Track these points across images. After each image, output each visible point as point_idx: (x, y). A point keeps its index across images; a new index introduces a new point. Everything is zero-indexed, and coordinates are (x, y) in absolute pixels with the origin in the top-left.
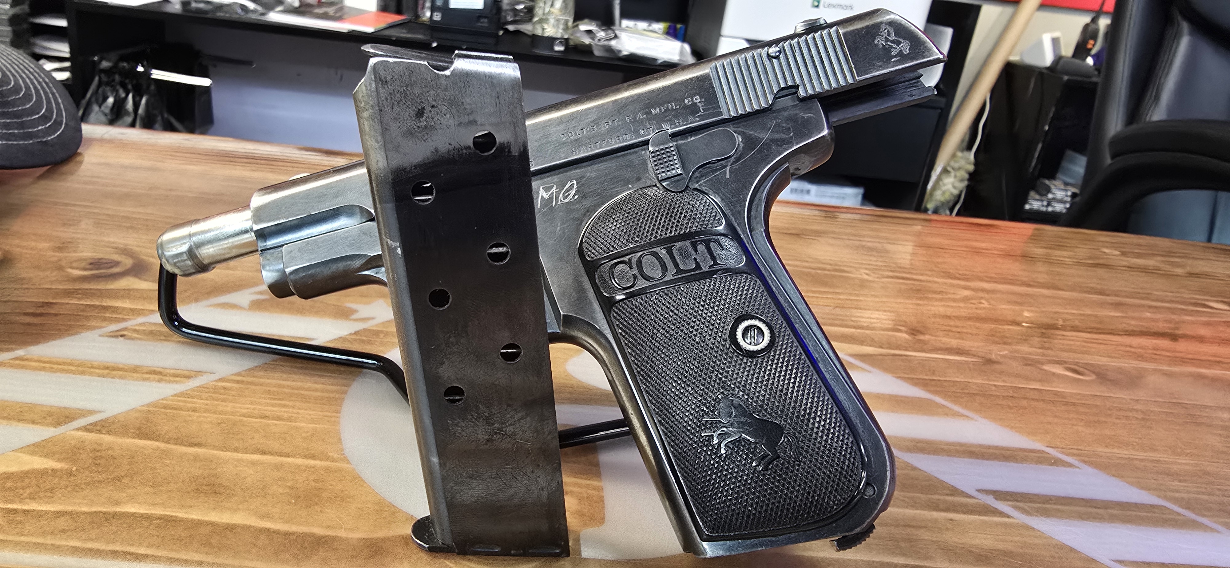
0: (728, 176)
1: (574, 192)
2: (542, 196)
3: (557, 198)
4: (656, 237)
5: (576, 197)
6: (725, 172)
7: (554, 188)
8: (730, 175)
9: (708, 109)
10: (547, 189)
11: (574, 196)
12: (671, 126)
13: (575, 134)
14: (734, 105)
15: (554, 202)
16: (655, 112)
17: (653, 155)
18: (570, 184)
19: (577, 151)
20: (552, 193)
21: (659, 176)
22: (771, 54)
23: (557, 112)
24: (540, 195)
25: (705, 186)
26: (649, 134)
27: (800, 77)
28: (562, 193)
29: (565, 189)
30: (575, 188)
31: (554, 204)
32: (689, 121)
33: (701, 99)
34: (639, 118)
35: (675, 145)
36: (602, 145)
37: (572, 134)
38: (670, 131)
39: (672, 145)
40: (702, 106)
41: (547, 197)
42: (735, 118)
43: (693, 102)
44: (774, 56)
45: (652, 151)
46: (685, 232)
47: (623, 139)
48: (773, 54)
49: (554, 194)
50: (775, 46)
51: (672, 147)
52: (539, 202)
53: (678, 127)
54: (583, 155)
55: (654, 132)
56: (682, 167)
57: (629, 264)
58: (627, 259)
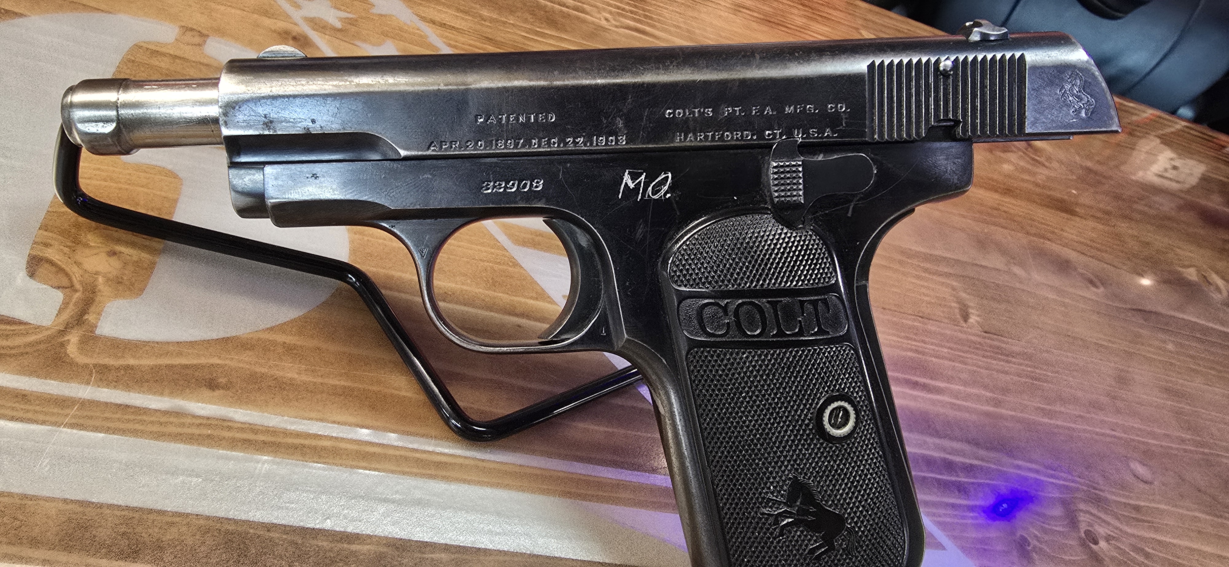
0: (849, 215)
1: (666, 188)
2: (626, 183)
3: (645, 190)
4: (762, 285)
5: (668, 195)
6: (848, 208)
7: (643, 177)
8: (852, 215)
9: (853, 125)
10: (634, 177)
11: (665, 194)
12: (803, 134)
13: (684, 113)
14: (881, 126)
15: (640, 195)
16: (789, 110)
17: (776, 170)
18: (664, 176)
19: (682, 137)
20: (640, 182)
21: (777, 199)
22: (941, 69)
23: (665, 74)
24: (624, 182)
25: (821, 220)
26: (774, 138)
27: (965, 110)
28: (652, 185)
29: (657, 181)
30: (668, 183)
31: (640, 198)
32: (826, 134)
33: (846, 109)
34: (768, 113)
35: (803, 161)
36: (715, 138)
37: (681, 111)
38: (800, 140)
39: (800, 163)
40: (846, 118)
41: (632, 186)
42: (878, 143)
43: (836, 110)
44: (945, 74)
45: (775, 164)
46: (795, 286)
47: (742, 136)
48: (944, 70)
49: (642, 185)
50: (948, 59)
51: (799, 165)
52: (621, 191)
53: (811, 138)
54: (688, 144)
55: (781, 137)
56: (804, 193)
57: (725, 309)
58: (723, 303)
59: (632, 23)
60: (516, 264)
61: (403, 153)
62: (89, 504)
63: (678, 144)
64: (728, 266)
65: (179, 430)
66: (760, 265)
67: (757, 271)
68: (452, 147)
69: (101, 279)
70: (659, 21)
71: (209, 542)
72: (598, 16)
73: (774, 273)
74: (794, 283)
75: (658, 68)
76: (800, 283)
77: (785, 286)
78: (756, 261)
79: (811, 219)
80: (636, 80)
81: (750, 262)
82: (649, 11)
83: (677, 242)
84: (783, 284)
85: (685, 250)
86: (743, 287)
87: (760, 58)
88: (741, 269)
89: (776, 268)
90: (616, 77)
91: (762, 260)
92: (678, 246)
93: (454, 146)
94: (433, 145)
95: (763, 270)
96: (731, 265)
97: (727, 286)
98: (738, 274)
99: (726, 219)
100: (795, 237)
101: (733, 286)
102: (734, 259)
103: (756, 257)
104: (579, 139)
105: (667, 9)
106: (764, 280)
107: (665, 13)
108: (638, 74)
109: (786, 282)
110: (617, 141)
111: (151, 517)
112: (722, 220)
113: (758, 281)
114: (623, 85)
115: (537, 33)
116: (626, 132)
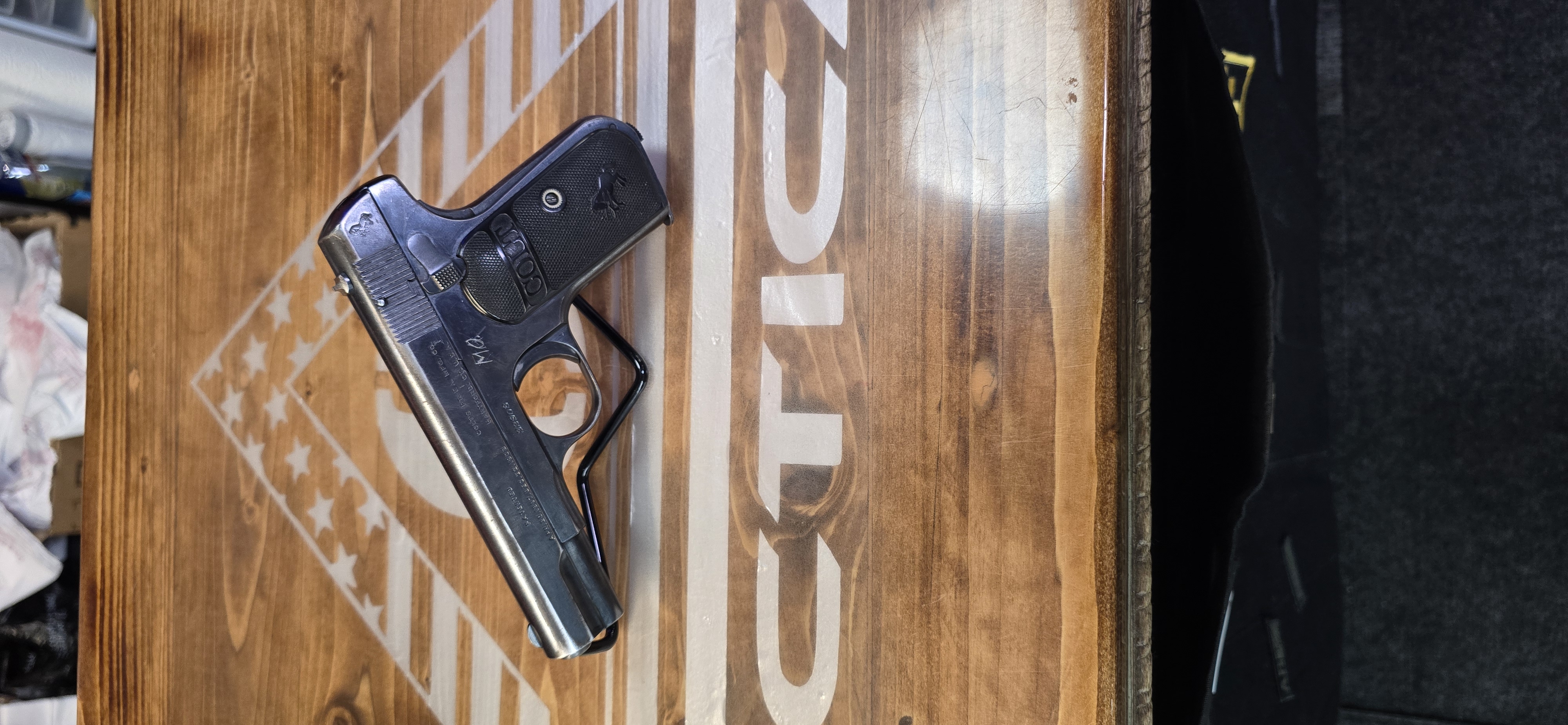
41: (483, 358)
57: (526, 283)
58: (524, 286)
59: (243, 53)
60: (497, 146)
62: (665, 350)
65: (628, 320)
69: (557, 379)
70: (230, 24)
71: (676, 293)
72: (246, 85)
82: (221, 33)
105: (211, 15)
107: (218, 16)
111: (668, 321)
115: (287, 140)
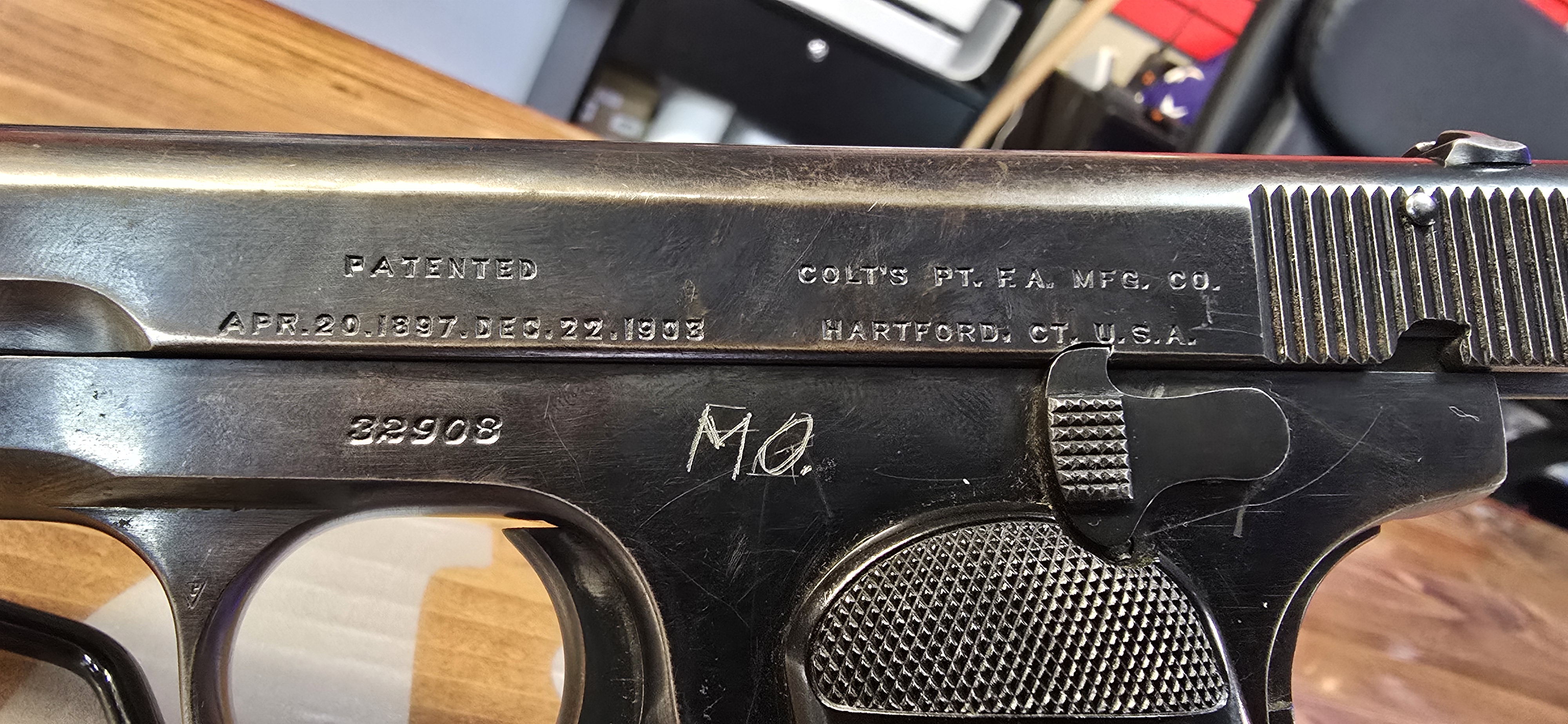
0: (1238, 533)
1: (801, 451)
2: (704, 435)
3: (750, 454)
4: (1051, 707)
5: (806, 470)
6: (1235, 516)
7: (746, 422)
8: (1244, 533)
9: (1229, 321)
10: (724, 420)
11: (799, 465)
12: (1118, 338)
13: (843, 275)
14: (1293, 329)
15: (738, 466)
16: (1083, 281)
17: (1062, 417)
18: (797, 422)
19: (839, 332)
20: (738, 435)
21: (1071, 488)
22: (1410, 211)
23: (798, 187)
24: (700, 432)
25: (1172, 545)
26: (1053, 343)
27: (1472, 302)
28: (768, 442)
29: (778, 433)
30: (807, 438)
31: (737, 471)
32: (1171, 340)
33: (1212, 284)
34: (1035, 285)
35: (1122, 399)
36: (915, 336)
37: (836, 272)
38: (1113, 351)
39: (1119, 403)
40: (1213, 306)
41: (718, 443)
42: (1289, 367)
43: (1190, 287)
44: (1421, 221)
45: (1059, 404)
46: (1134, 711)
47: (977, 335)
48: (1417, 212)
49: (743, 442)
50: (1417, 190)
51: (1117, 408)
52: (693, 453)
53: (1136, 348)
54: (852, 347)
55: (1067, 340)
56: (1132, 475)
61: (157, 337)
63: (830, 347)
64: (959, 651)
66: (1041, 653)
67: (1036, 667)
68: (279, 329)
73: (1078, 674)
74: (1132, 704)
75: (783, 176)
76: (1146, 704)
77: (1107, 711)
78: (1031, 641)
79: (1149, 541)
80: (731, 198)
81: (1016, 644)
83: (827, 585)
84: (1104, 704)
85: (849, 606)
86: (1002, 711)
87: (1010, 169)
88: (993, 660)
89: (1082, 662)
90: (687, 187)
91: (1046, 640)
92: (831, 597)
93: (285, 326)
94: (234, 320)
95: (1051, 666)
96: (967, 649)
97: (958, 706)
98: (987, 674)
99: (949, 529)
100: (1122, 582)
101: (975, 705)
102: (973, 634)
103: (1029, 631)
104: (593, 323)
106: (1056, 694)
108: (737, 187)
109: (1110, 701)
110: (684, 332)
112: (940, 532)
113: (1039, 696)
114: (702, 205)
116: (704, 312)
